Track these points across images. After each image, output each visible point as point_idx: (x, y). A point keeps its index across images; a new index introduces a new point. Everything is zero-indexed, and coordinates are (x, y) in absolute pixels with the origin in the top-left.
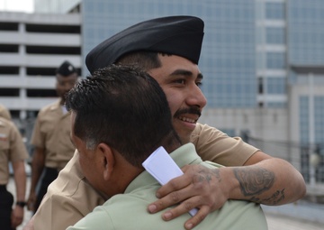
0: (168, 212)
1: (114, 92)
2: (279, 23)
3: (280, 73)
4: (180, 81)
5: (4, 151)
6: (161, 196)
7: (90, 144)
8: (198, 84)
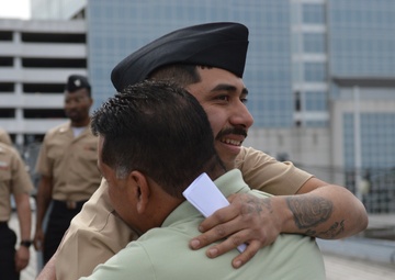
0: (213, 248)
1: (148, 112)
2: (318, 28)
3: (320, 87)
4: (222, 97)
5: (5, 182)
6: (205, 229)
7: (121, 172)
8: (243, 100)
